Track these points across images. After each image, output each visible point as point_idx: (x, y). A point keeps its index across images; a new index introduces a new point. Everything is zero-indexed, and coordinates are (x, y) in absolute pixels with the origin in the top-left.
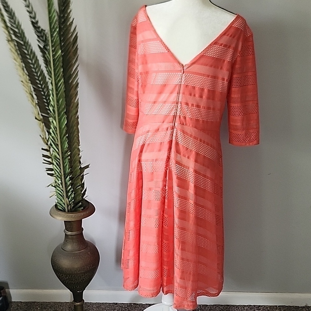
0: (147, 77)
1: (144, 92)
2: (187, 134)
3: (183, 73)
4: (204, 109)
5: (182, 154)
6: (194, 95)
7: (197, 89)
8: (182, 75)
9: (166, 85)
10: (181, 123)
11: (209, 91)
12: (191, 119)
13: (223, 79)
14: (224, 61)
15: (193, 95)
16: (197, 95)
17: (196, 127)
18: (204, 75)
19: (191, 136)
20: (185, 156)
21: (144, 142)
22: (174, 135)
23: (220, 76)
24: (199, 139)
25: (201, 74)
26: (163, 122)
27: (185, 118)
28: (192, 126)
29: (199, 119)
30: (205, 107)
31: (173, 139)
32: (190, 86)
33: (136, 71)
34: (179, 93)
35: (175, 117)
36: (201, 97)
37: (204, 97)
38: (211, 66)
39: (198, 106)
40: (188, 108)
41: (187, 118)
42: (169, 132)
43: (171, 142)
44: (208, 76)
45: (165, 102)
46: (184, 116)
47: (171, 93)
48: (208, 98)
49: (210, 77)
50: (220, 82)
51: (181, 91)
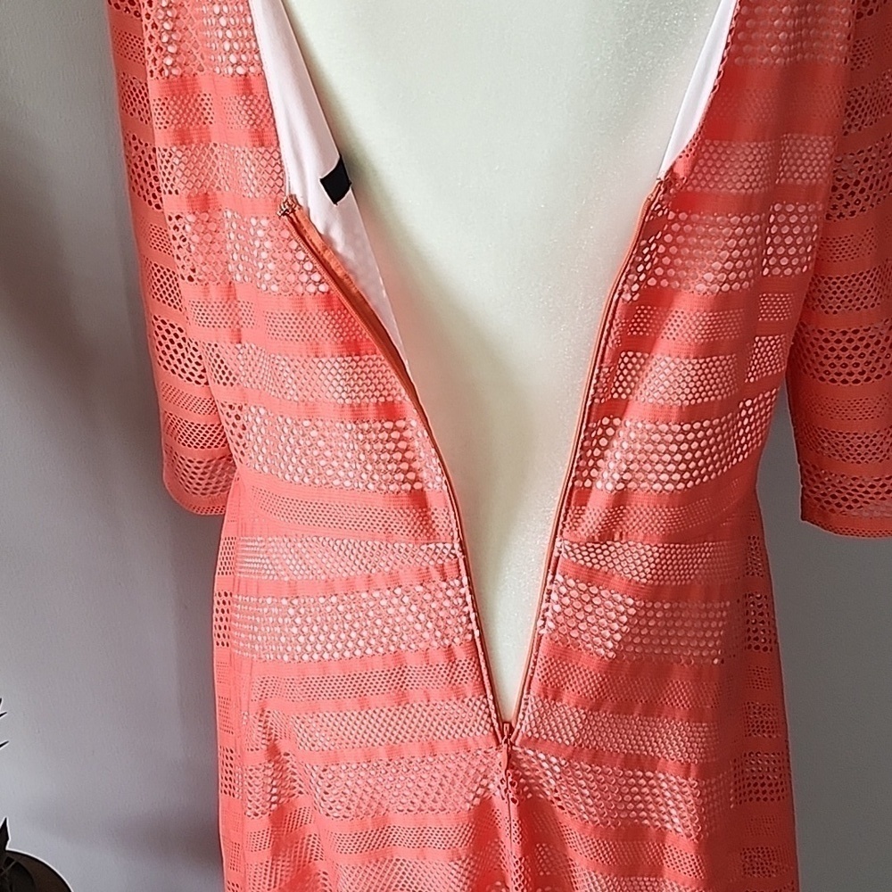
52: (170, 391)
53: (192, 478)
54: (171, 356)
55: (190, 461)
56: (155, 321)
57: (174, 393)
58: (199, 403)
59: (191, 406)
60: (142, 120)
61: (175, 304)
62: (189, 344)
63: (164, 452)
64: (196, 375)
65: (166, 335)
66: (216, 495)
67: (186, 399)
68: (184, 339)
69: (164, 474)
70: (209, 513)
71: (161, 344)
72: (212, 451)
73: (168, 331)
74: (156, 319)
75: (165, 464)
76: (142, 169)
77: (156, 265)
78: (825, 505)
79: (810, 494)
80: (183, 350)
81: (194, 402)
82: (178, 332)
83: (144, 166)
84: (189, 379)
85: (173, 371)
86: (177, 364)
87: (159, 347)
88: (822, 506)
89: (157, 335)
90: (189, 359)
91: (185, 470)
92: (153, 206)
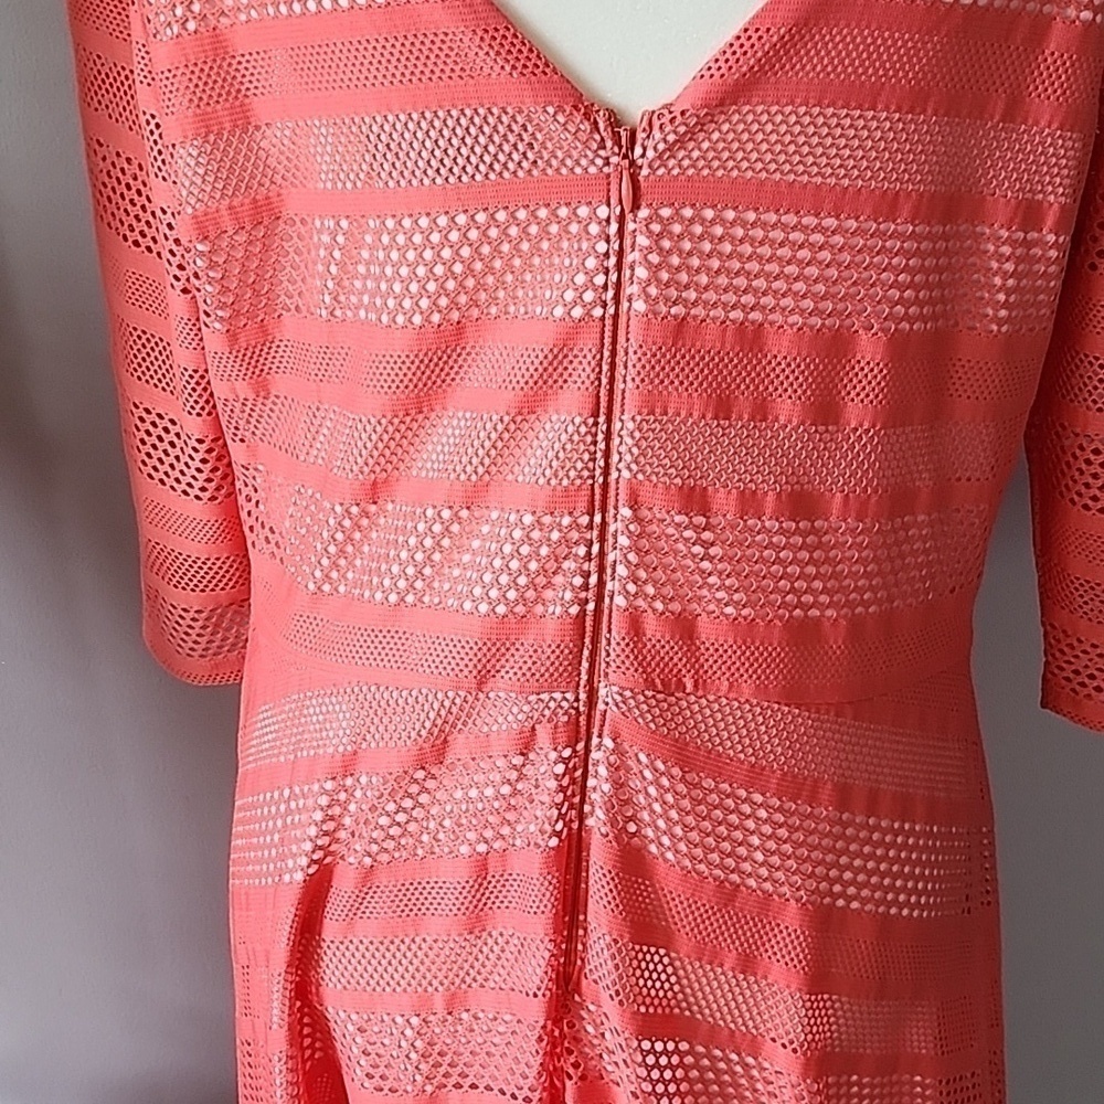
0: (266, 248)
1: (262, 389)
2: (716, 765)
3: (636, 207)
4: (860, 519)
5: (684, 943)
6: (761, 411)
7: (780, 346)
8: (621, 220)
9: (470, 331)
10: (650, 684)
11: (898, 347)
12: (745, 631)
13: (1029, 214)
14: (1040, 29)
15: (743, 405)
16: (787, 409)
17: (792, 695)
18: (841, 202)
19: (755, 777)
20: (715, 959)
21: (318, 855)
22: (599, 784)
23: (1003, 189)
24: (826, 792)
25: (816, 199)
26: (480, 685)
27: (684, 627)
28: (761, 690)
29: (814, 612)
30: (864, 504)
31: (590, 822)
32: (712, 331)
33: (160, 194)
34: (602, 408)
35: (585, 629)
36: (825, 411)
37: (857, 411)
38: (914, 102)
39: (801, 505)
40: (707, 535)
41: (703, 621)
42: (547, 765)
43: (570, 857)
44: (887, 206)
45: (474, 496)
46: (676, 607)
47: (530, 405)
48: (894, 414)
49: (906, 210)
50: (998, 243)
51: (629, 386)
52: (156, 510)
53: (187, 634)
54: (160, 460)
55: (184, 610)
56: (134, 410)
57: (163, 513)
58: (200, 527)
59: (188, 531)
60: (110, 117)
61: (164, 384)
62: (185, 442)
63: (144, 597)
64: (196, 487)
65: (151, 429)
66: (220, 657)
67: (180, 521)
68: (178, 435)
69: (144, 628)
70: (209, 683)
71: (143, 442)
72: (218, 595)
73: (154, 424)
74: (137, 407)
75: (145, 614)
76: (113, 189)
77: (135, 329)
78: (1078, 688)
79: (1056, 671)
80: (177, 451)
81: (193, 525)
82: (169, 425)
83: (116, 185)
84: (185, 493)
85: (162, 481)
86: (169, 470)
87: (141, 447)
88: (1073, 690)
89: (139, 430)
90: (186, 464)
91: (177, 622)
92: (130, 243)
